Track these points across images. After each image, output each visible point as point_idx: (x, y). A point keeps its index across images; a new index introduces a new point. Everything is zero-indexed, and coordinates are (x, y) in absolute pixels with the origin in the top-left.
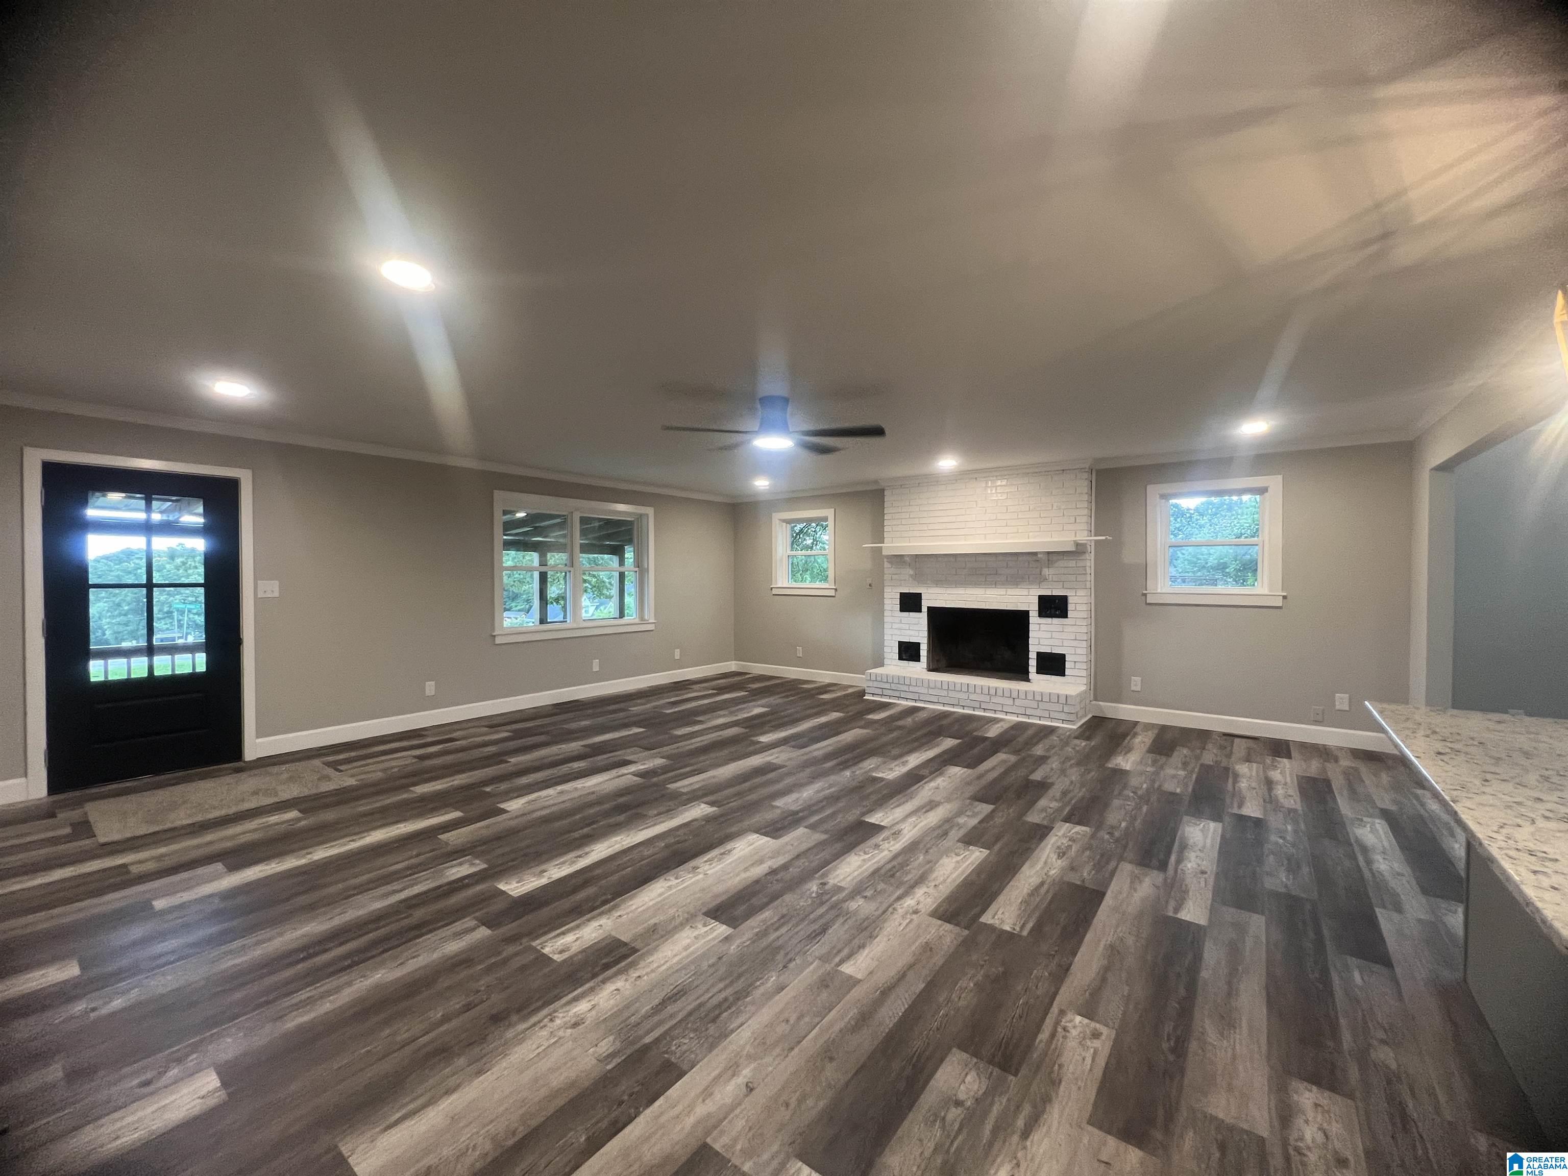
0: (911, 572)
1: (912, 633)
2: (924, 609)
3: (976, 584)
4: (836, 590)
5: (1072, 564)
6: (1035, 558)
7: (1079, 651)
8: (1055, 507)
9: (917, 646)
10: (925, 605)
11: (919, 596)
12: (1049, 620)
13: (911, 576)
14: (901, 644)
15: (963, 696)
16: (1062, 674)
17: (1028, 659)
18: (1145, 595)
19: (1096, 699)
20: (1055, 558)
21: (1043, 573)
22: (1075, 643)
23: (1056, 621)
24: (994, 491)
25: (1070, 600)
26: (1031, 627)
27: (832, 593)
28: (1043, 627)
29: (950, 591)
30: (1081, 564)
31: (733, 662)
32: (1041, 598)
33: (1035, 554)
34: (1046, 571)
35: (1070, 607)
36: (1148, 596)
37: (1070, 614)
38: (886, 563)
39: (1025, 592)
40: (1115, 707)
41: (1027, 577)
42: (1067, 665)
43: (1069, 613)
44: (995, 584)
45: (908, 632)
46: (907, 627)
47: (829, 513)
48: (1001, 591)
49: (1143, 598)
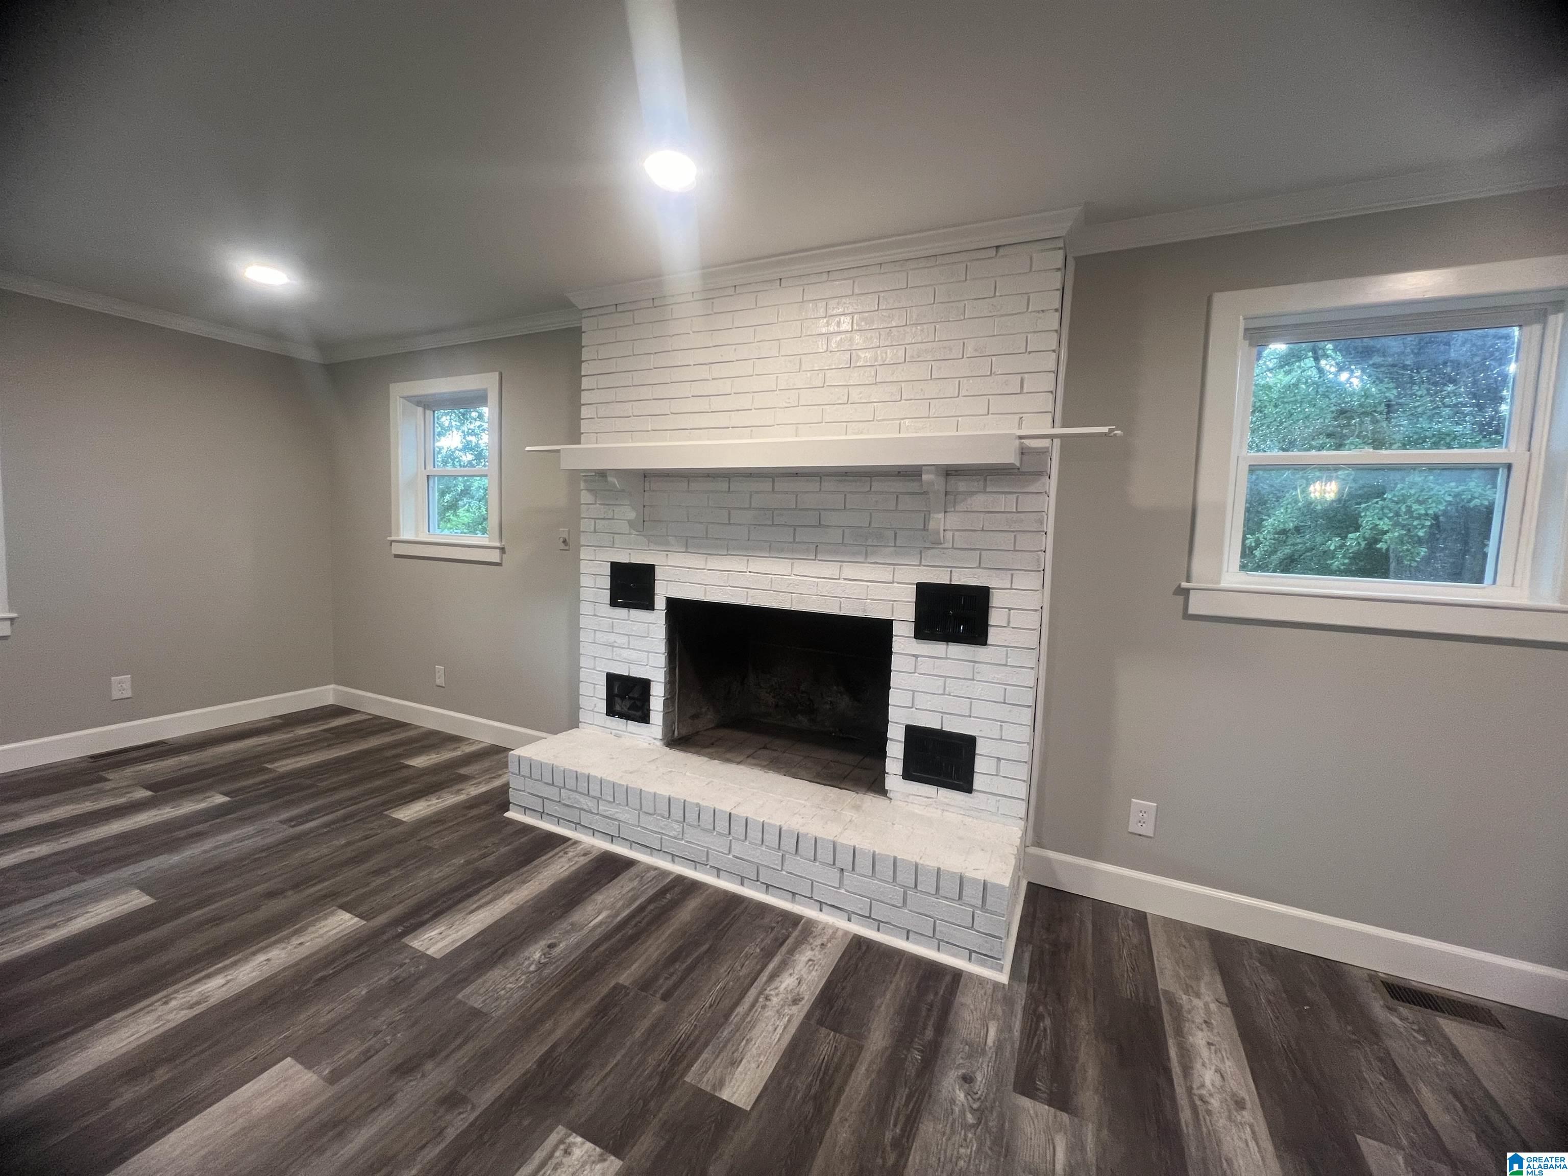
0: (632, 515)
1: (633, 655)
2: (660, 603)
3: (773, 549)
4: (503, 550)
5: (1006, 502)
6: (913, 486)
7: (1009, 732)
8: (970, 351)
9: (645, 685)
10: (663, 591)
11: (649, 570)
12: (939, 648)
13: (631, 524)
14: (612, 679)
15: (716, 844)
16: (967, 787)
17: (885, 740)
18: (1186, 592)
19: (1038, 844)
20: (962, 486)
21: (932, 525)
22: (1002, 712)
23: (957, 650)
24: (822, 312)
25: (997, 600)
26: (897, 662)
27: (494, 556)
28: (925, 665)
29: (715, 563)
30: (1028, 503)
31: (332, 686)
32: (924, 591)
33: (911, 473)
34: (938, 520)
35: (995, 618)
36: (1194, 597)
37: (993, 635)
38: (584, 493)
39: (883, 573)
40: (1087, 868)
41: (890, 534)
42: (981, 765)
43: (992, 632)
44: (816, 551)
45: (625, 653)
46: (622, 640)
47: (487, 381)
48: (828, 569)
49: (1181, 599)
